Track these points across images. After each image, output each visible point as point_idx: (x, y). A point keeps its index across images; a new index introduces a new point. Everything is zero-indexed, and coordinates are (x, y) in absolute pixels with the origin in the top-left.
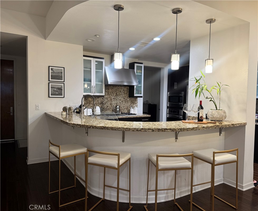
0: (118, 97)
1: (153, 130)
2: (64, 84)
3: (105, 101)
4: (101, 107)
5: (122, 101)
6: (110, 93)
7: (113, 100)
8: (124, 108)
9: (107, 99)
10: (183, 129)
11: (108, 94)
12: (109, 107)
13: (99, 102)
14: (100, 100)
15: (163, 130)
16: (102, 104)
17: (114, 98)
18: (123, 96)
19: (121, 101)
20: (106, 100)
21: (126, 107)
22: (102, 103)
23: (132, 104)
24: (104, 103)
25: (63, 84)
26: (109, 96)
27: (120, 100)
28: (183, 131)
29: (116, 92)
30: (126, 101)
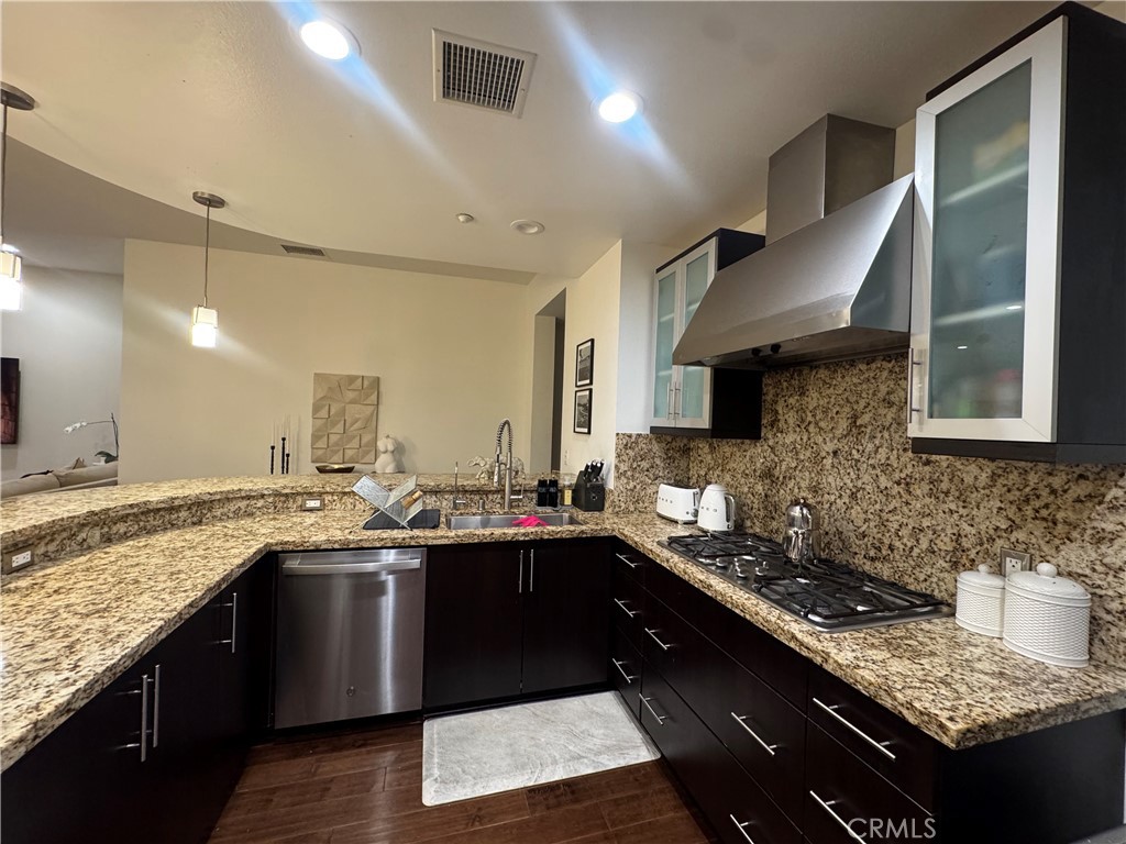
0: (870, 447)
2: (591, 390)
3: (783, 467)
5: (907, 483)
6: (814, 416)
7: (828, 462)
8: (924, 544)
9: (794, 450)
11: (803, 421)
13: (758, 465)
16: (768, 481)
17: (835, 453)
19: (897, 476)
20: (788, 461)
21: (945, 543)
23: (1038, 528)
24: (776, 473)
26: (805, 439)
27: (886, 467)
29: (847, 409)
30: (944, 486)
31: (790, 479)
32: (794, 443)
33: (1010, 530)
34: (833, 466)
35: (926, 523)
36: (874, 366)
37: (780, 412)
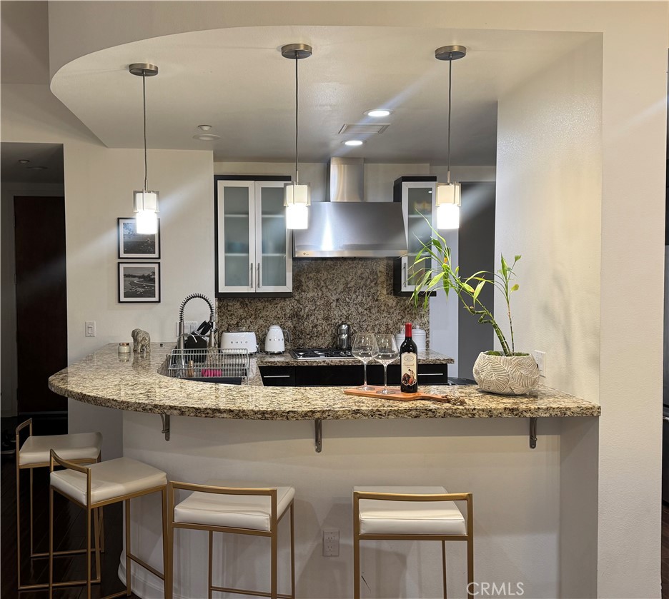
0: (354, 296)
1: (183, 410)
2: (159, 263)
3: (307, 310)
4: (294, 327)
5: (369, 309)
6: (325, 283)
7: (334, 305)
9: (313, 301)
10: (271, 412)
11: (318, 286)
12: (320, 329)
13: (288, 311)
14: (289, 306)
15: (208, 413)
16: (296, 319)
17: (337, 300)
18: (372, 291)
19: (366, 307)
20: (310, 306)
21: (383, 328)
22: (296, 315)
23: (408, 317)
24: (302, 313)
25: (156, 266)
26: (320, 294)
27: (361, 304)
28: (272, 418)
29: (343, 280)
30: (383, 308)
31: (311, 315)
32: (313, 297)
33: (402, 319)
34: (336, 306)
35: (377, 323)
36: (355, 262)
37: (303, 281)
